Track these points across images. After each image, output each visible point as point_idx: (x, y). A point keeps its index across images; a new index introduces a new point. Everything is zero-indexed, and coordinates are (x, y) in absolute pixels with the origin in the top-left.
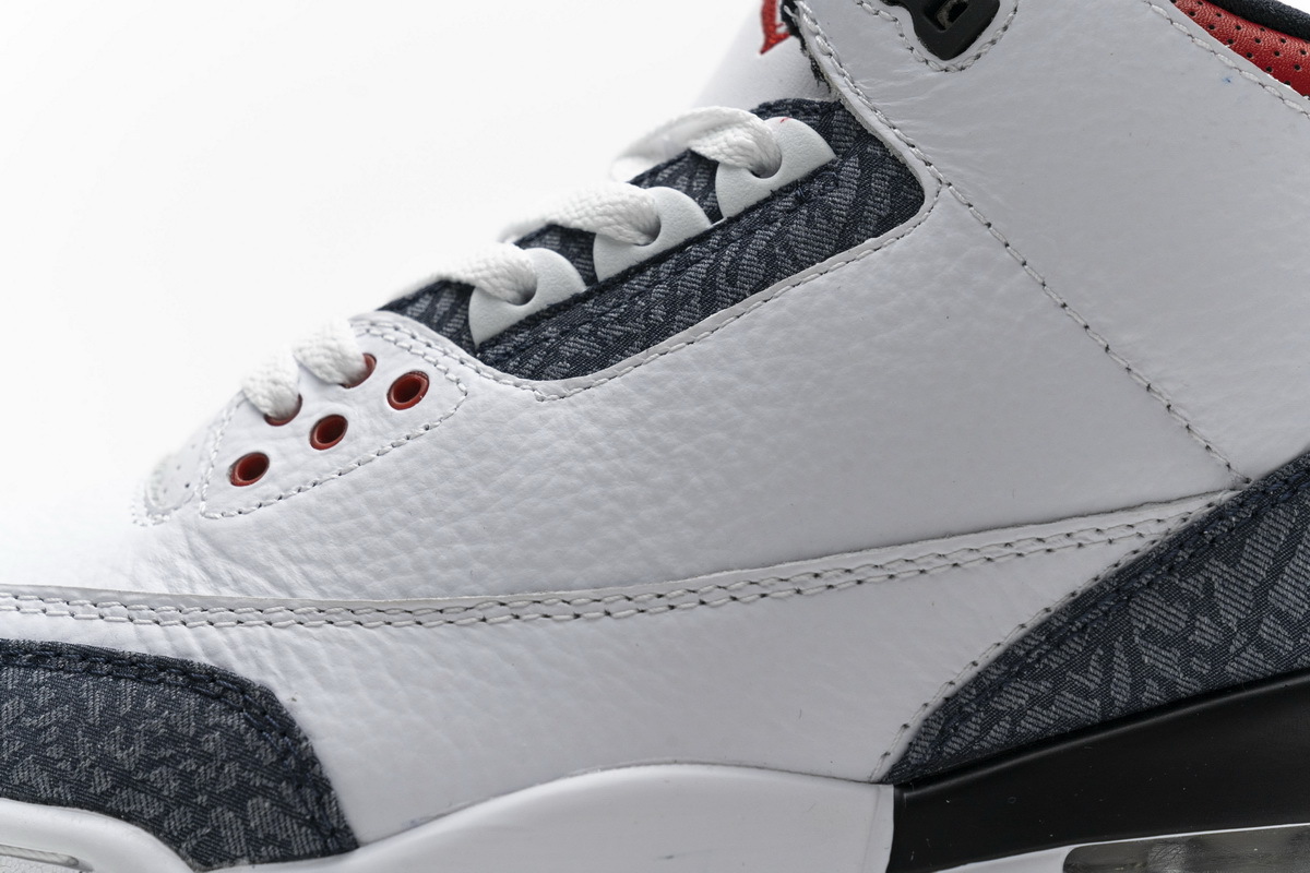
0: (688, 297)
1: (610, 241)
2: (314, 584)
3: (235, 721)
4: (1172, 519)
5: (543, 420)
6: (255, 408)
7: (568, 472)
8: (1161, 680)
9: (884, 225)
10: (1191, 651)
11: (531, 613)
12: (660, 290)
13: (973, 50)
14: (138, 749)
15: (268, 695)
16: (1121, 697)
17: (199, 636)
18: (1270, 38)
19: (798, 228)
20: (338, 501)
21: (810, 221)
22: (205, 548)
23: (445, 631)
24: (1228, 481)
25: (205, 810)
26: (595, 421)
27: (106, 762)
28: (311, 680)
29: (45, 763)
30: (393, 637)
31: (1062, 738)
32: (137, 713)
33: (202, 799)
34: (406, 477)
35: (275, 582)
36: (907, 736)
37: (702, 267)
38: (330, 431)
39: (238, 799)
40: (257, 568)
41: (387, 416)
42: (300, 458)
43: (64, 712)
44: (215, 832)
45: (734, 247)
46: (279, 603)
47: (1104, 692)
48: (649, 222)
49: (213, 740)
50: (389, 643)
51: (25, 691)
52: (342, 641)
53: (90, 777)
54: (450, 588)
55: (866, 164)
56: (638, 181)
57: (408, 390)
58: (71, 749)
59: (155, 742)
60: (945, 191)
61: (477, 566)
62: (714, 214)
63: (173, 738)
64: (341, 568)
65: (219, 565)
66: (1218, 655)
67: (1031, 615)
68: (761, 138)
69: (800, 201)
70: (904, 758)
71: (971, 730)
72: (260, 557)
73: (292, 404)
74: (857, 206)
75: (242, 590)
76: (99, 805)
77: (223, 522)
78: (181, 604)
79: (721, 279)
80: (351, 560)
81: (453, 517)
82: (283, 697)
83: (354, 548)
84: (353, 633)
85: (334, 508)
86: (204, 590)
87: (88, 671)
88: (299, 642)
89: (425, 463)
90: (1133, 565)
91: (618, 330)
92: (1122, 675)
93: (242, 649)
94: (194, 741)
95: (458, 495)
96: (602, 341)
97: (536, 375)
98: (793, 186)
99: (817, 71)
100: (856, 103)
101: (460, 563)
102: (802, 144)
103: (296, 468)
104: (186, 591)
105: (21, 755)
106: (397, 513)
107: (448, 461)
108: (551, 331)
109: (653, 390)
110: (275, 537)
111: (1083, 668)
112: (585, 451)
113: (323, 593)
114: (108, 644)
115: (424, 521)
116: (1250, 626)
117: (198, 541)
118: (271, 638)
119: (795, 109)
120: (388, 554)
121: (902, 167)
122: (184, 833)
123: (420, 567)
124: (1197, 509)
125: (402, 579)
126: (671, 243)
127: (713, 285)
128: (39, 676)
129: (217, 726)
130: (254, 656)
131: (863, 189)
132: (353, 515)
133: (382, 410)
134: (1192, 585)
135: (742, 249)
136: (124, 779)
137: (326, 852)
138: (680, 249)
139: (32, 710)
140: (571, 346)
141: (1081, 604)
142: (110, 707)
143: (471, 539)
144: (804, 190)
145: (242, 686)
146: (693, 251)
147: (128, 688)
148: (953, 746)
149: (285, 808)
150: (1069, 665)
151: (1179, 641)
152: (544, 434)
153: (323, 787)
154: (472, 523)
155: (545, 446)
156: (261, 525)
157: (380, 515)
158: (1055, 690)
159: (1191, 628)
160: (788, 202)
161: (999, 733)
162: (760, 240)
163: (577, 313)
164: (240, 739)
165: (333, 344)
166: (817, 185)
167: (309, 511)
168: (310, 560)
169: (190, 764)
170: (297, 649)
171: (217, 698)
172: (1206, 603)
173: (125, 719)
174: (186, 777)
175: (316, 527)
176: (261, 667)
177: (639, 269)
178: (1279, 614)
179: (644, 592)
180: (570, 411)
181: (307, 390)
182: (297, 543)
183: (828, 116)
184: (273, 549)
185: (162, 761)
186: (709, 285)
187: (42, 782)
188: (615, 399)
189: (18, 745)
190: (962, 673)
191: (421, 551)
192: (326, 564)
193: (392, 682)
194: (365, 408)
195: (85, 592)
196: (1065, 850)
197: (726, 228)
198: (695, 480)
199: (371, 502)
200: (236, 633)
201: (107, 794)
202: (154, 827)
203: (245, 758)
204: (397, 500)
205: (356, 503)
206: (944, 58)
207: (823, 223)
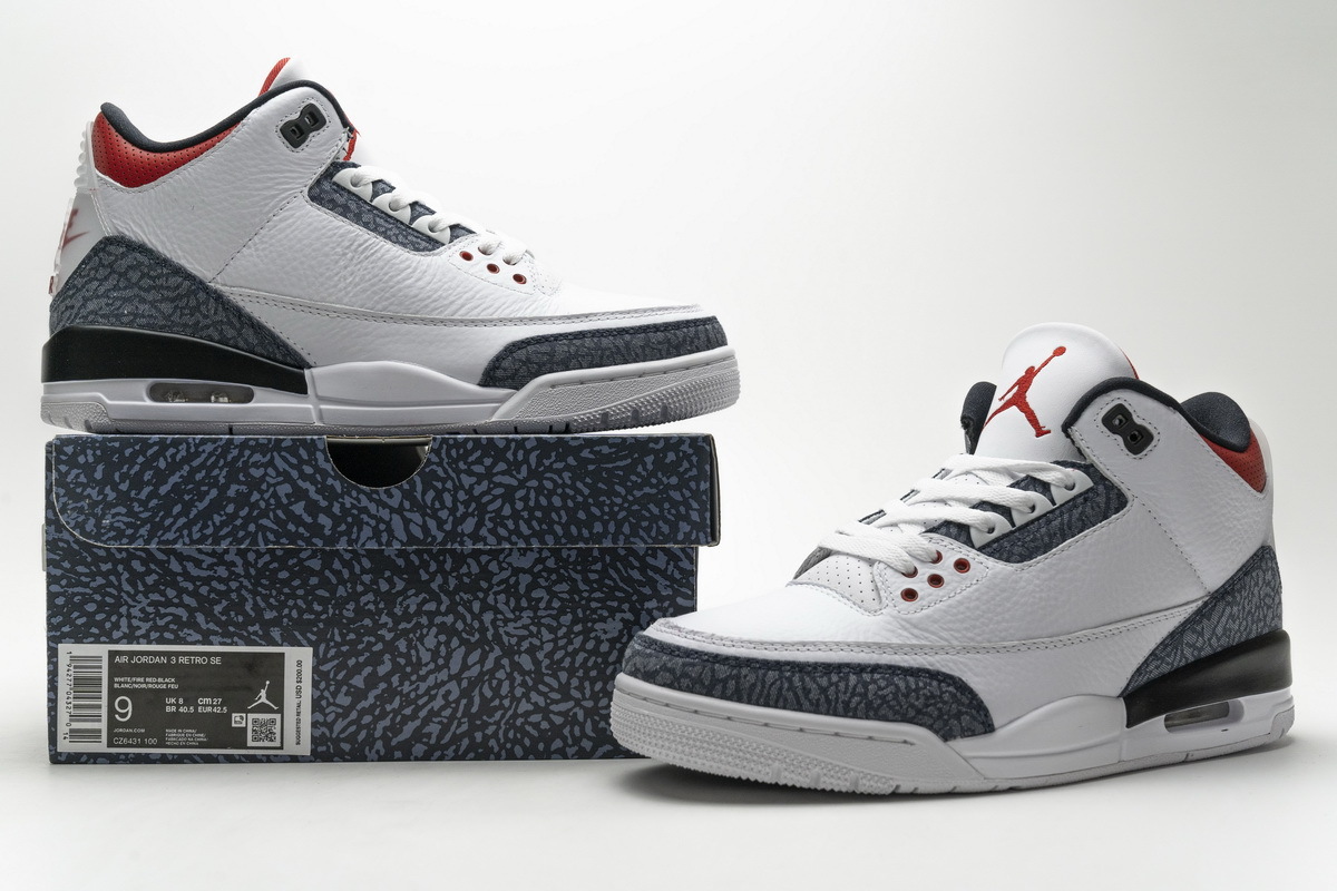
0: (1055, 534)
1: (1017, 511)
2: (956, 639)
3: (951, 689)
4: (1193, 608)
5: (1021, 578)
6: (896, 571)
7: (1034, 597)
8: (1186, 659)
9: (1117, 511)
10: (1195, 648)
11: (1033, 647)
12: (1043, 530)
13: (1144, 453)
14: (922, 700)
15: (960, 679)
16: (1176, 665)
17: (924, 659)
18: (1224, 450)
19: (1089, 510)
20: (954, 608)
21: (1092, 508)
22: (908, 626)
23: (1008, 655)
24: (1207, 593)
25: (947, 721)
26: (1037, 579)
27: (912, 706)
28: (971, 673)
29: (891, 707)
30: (992, 657)
31: (1160, 679)
32: (917, 689)
33: (946, 717)
34: (977, 599)
35: (941, 638)
36: (1126, 682)
37: (1057, 523)
38: (936, 581)
39: (958, 716)
40: (933, 633)
41: (958, 575)
42: (929, 591)
43: (891, 689)
44: (950, 729)
45: (1067, 516)
46: (947, 646)
47: (1173, 663)
48: (1031, 505)
49: (946, 696)
50: (991, 660)
51: (874, 681)
52: (977, 659)
53: (907, 712)
54: (1005, 639)
55: (1106, 487)
56: (1012, 486)
57: (962, 565)
58: (899, 704)
59: (927, 698)
60: (1135, 499)
61: (1012, 632)
62: (1054, 502)
63: (932, 696)
64: (964, 633)
65: (916, 631)
66: (1201, 649)
67: (1160, 640)
68: (1068, 475)
69: (1086, 500)
70: (1126, 688)
71: (1141, 678)
72: (932, 629)
73: (914, 570)
74: (1106, 503)
75: (931, 642)
76: (905, 719)
77: (909, 616)
78: (910, 647)
79: (1065, 527)
80: (966, 629)
81: (999, 614)
82: (964, 680)
83: (966, 625)
84: (978, 656)
85: (954, 611)
86: (914, 642)
87: (893, 673)
88: (960, 660)
89: (982, 594)
90: (1184, 623)
91: (1032, 545)
92: (1178, 657)
93: (942, 663)
94: (940, 697)
95: (999, 606)
96: (1028, 549)
97: (1009, 561)
98: (1081, 495)
99: (1079, 450)
100: (1099, 466)
101: (1006, 630)
102: (1083, 481)
103: (930, 595)
104: (909, 642)
105: (881, 705)
106: (978, 612)
107: (991, 593)
108: (1007, 544)
109: (1056, 567)
110: (935, 621)
111: (1169, 656)
112: (1038, 590)
113: (961, 642)
114: (893, 663)
115: (989, 615)
116: (1210, 640)
117: (904, 623)
118: (951, 659)
119: (1073, 465)
120: (980, 628)
121: (1119, 490)
122: (940, 729)
123: (992, 632)
124: (1200, 603)
125: (987, 636)
126: (1042, 513)
127: (1063, 530)
128: (876, 676)
129: (946, 691)
130: (948, 666)
131: (1108, 499)
132: (962, 614)
133: (954, 573)
134: (1199, 628)
135: (1070, 516)
136: (919, 712)
137: (985, 732)
138: (1045, 515)
139: (880, 688)
140: (1017, 550)
141: (1172, 635)
142: (908, 687)
143: (1007, 621)
144: (1085, 496)
145: (949, 677)
146: (1050, 516)
147: (911, 679)
149: (974, 719)
150: (1166, 655)
152: (1022, 584)
153: (985, 711)
154: (1007, 616)
155: (1024, 588)
156: (928, 617)
157: (973, 613)
158: (1161, 663)
159: (1197, 642)
160: (1083, 500)
161: (1145, 678)
162: (1076, 513)
163: (1013, 538)
164: (955, 695)
165: (922, 548)
166: (1090, 495)
167: (945, 611)
168: (952, 630)
169: (940, 705)
170: (961, 663)
171: (942, 681)
172: (1201, 634)
173: (914, 691)
174: (940, 710)
175: (949, 617)
176: (952, 669)
177: (1032, 522)
180: (1026, 575)
181: (918, 564)
182: (944, 624)
183: (1089, 469)
184: (936, 626)
185: (931, 704)
186: (1061, 529)
187: (890, 714)
188: (1041, 571)
189: (879, 702)
190: (1142, 659)
191: (991, 626)
192: (958, 631)
193: (997, 673)
194: (946, 572)
195: (875, 644)
196: (1166, 715)
197: (1061, 508)
199: (968, 608)
200: (937, 657)
201: (914, 717)
202: (930, 727)
203: (958, 702)
204: (977, 608)
205: (962, 609)
206: (1135, 454)
207: (1097, 509)
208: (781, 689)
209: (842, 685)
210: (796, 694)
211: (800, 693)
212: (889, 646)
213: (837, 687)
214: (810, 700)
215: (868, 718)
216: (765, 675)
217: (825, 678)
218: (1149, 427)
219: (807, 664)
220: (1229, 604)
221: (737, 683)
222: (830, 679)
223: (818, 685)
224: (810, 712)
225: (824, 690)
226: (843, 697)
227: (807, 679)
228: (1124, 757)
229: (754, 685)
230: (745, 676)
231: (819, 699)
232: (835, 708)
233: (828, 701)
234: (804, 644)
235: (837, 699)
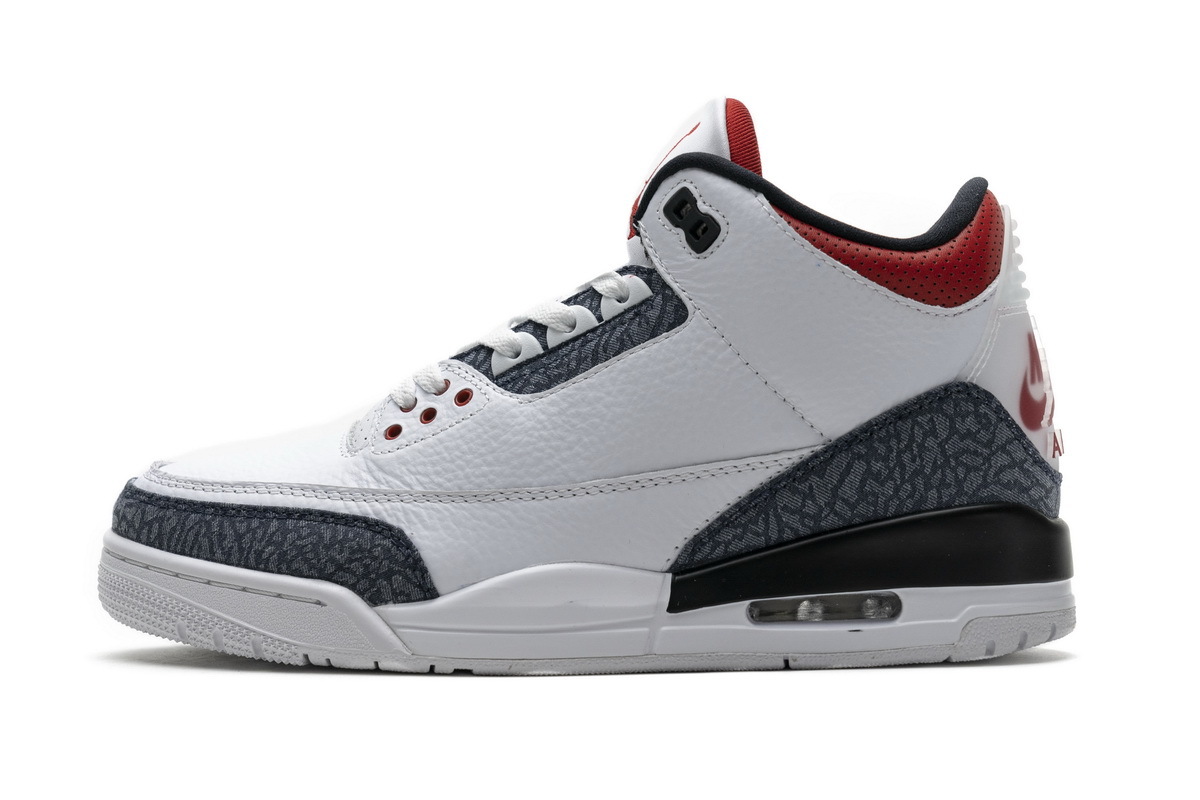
0: (586, 357)
1: (554, 330)
2: (421, 484)
3: (387, 543)
4: (796, 457)
5: (522, 412)
6: (396, 403)
7: (531, 436)
8: (792, 529)
9: (671, 327)
10: (804, 516)
11: (514, 497)
12: (575, 353)
13: (710, 250)
14: (346, 554)
15: (401, 532)
16: (774, 536)
17: (371, 506)
19: (634, 327)
20: (432, 447)
21: (640, 324)
22: (374, 468)
23: (477, 504)
24: (822, 440)
25: (375, 580)
26: (544, 413)
27: (332, 560)
28: (419, 526)
29: (306, 560)
30: (456, 507)
31: (748, 554)
32: (345, 539)
33: (373, 576)
34: (461, 437)
35: (404, 483)
36: (678, 552)
37: (593, 344)
38: (429, 415)
39: (388, 576)
40: (396, 477)
41: (454, 409)
42: (415, 428)
43: (314, 539)
44: (379, 590)
45: (607, 335)
46: (406, 492)
47: (766, 533)
48: (571, 322)
49: (377, 551)
50: (453, 510)
51: (296, 529)
52: (433, 509)
53: (325, 566)
54: (479, 486)
55: (666, 299)
56: (566, 302)
57: (464, 397)
58: (317, 554)
59: (353, 552)
60: (698, 312)
61: (492, 477)
62: (600, 319)
63: (360, 549)
64: (433, 477)
65: (380, 475)
66: (816, 518)
67: (733, 499)
68: (621, 285)
69: (636, 314)
70: (676, 562)
71: (707, 549)
72: (398, 472)
73: (412, 403)
74: (660, 318)
75: (390, 486)
76: (329, 578)
77: (382, 456)
78: (363, 492)
79: (600, 349)
80: (437, 473)
81: (481, 455)
82: (408, 533)
83: (438, 468)
84: (438, 505)
85: (431, 451)
86: (373, 486)
87: (324, 521)
88: (414, 509)
89: (470, 431)
90: (777, 478)
91: (556, 372)
92: (773, 525)
93: (390, 512)
94: (370, 551)
95: (484, 445)
96: (549, 377)
97: (519, 391)
98: (634, 307)
99: (647, 254)
100: (661, 270)
101: (484, 475)
102: (637, 288)
103: (414, 432)
104: (366, 487)
105: (296, 557)
106: (457, 453)
107: (480, 430)
108: (527, 371)
109: (569, 399)
110: (405, 463)
111: (756, 523)
112: (539, 426)
113: (425, 488)
114: (332, 510)
115: (469, 457)
116: (830, 505)
117: (371, 464)
118: (403, 507)
119: (636, 271)
120: (453, 471)
121: (680, 300)
122: (366, 590)
123: (467, 477)
124: (807, 453)
125: (459, 482)
126: (581, 332)
127: (597, 352)
128: (302, 523)
129: (379, 545)
130: (395, 515)
131: (663, 310)
132: (438, 454)
133: (452, 406)
134: (803, 487)
135: (610, 336)
136: (340, 567)
137: (425, 599)
138: (584, 335)
139: (300, 537)
140: (535, 379)
141: (754, 495)
142: (333, 537)
143: (489, 464)
144: (637, 310)
145: (390, 528)
146: (590, 335)
147: (341, 528)
148: (699, 557)
149: (409, 580)
150: (750, 521)
151: (798, 511)
152: (521, 419)
153: (424, 571)
154: (490, 458)
155: (522, 424)
156: (398, 458)
157: (450, 454)
158: (744, 533)
159: (804, 506)
160: (631, 315)
161: (719, 551)
162: (617, 333)
163: (537, 364)
164: (389, 551)
165: (431, 375)
166: (644, 307)
167: (419, 452)
168: (420, 473)
169: (368, 561)
170: (413, 512)
171: (379, 533)
172: (810, 495)
173: (340, 542)
174: (366, 566)
175: (422, 459)
176: (398, 519)
177: (566, 343)
178: (843, 500)
179: (562, 488)
180: (533, 408)
181: (419, 395)
182: (414, 466)
183: (650, 275)
184: (403, 468)
185: (356, 560)
186: (595, 352)
187: (305, 568)
188: (552, 403)
189: (294, 553)
190: (702, 525)
191: (468, 470)
192: (426, 475)
193: (454, 527)
194: (444, 405)
195: (322, 486)
196: (747, 603)
197: (605, 326)
198: (586, 440)
199: (446, 448)
200: (387, 505)
201: (333, 574)
202: (352, 587)
203: (392, 559)
204: (458, 447)
205: (440, 448)
206: (698, 253)
207: (645, 325)
208: (197, 535)
209: (260, 533)
210: (210, 540)
211: (215, 539)
212: (337, 489)
213: (255, 533)
214: (223, 549)
215: (280, 572)
216: (187, 518)
217: (245, 524)
218: (717, 216)
219: (233, 507)
220: (860, 457)
221: (160, 526)
222: (249, 525)
223: (235, 531)
224: (221, 562)
225: (239, 537)
226: (257, 546)
227: (226, 524)
228: (657, 649)
229: (174, 529)
230: (169, 519)
231: (232, 547)
232: (247, 558)
233: (241, 550)
234: (244, 485)
235: (251, 547)
